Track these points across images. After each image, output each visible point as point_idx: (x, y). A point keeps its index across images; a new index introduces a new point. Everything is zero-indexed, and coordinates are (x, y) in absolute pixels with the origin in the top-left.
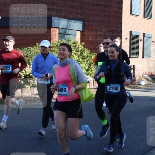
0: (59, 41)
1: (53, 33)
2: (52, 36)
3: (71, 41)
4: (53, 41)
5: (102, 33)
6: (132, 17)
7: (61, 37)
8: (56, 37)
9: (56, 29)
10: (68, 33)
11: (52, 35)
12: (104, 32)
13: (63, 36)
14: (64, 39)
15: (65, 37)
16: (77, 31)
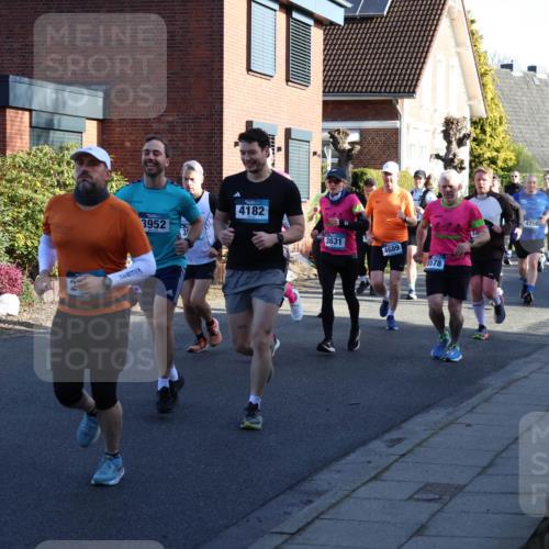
0: (31, 149)
1: (12, 125)
2: (8, 135)
3: (68, 149)
4: (13, 150)
5: (162, 126)
6: (251, 79)
7: (39, 137)
8: (21, 139)
9: (20, 112)
10: (59, 125)
11: (8, 131)
12: (168, 122)
13: (45, 134)
14: (46, 142)
15: (51, 139)
16: (88, 121)
